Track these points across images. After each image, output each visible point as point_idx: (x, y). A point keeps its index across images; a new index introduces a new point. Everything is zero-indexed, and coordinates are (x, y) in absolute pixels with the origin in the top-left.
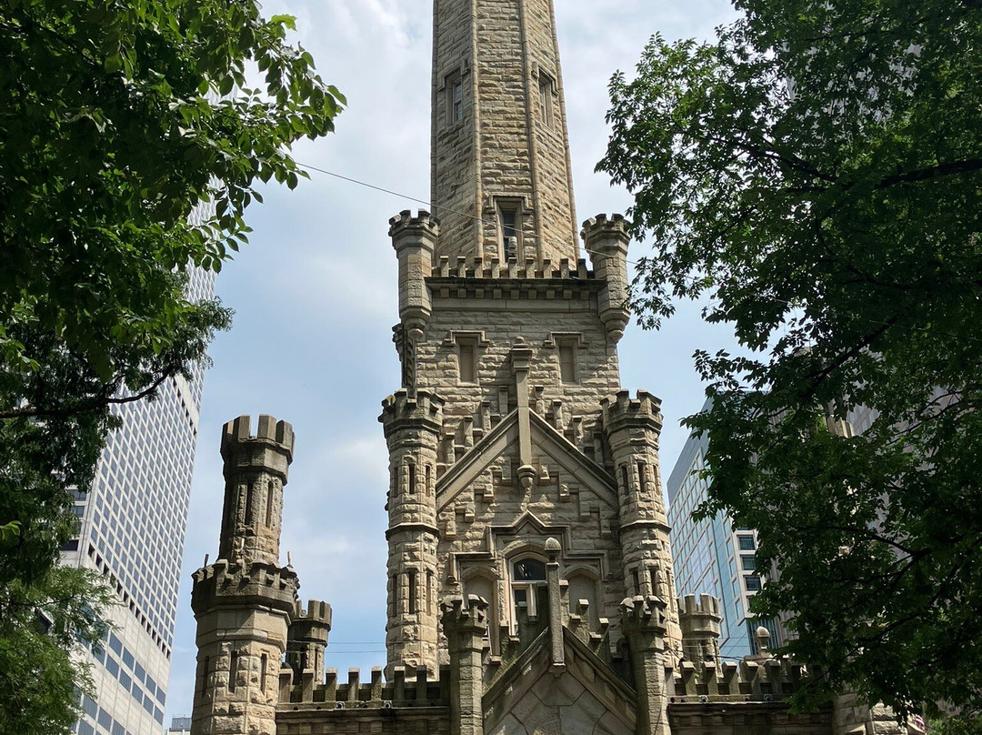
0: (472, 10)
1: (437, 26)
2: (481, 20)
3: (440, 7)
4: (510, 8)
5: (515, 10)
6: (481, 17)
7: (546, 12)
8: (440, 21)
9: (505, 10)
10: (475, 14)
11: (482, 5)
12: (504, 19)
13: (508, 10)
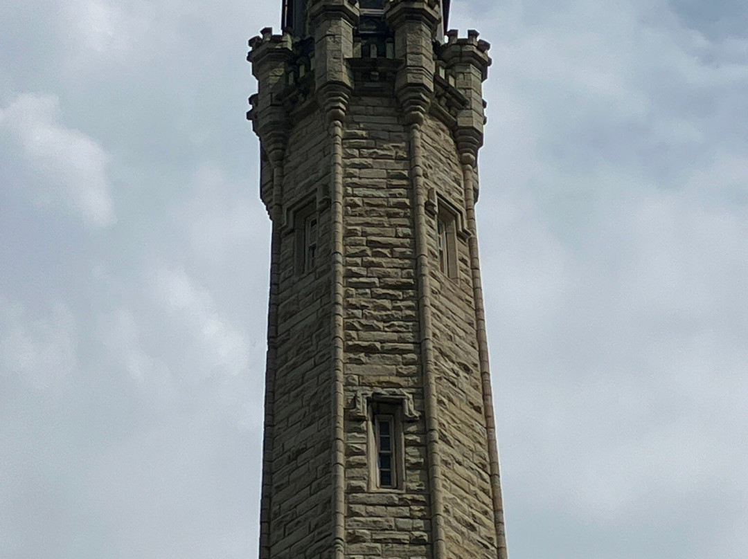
0: (336, 525)
1: (269, 548)
2: (355, 547)
3: (276, 508)
4: (412, 517)
5: (420, 523)
6: (354, 539)
7: (485, 513)
8: (274, 539)
9: (402, 523)
10: (342, 534)
11: (358, 515)
12: (399, 542)
13: (406, 523)
